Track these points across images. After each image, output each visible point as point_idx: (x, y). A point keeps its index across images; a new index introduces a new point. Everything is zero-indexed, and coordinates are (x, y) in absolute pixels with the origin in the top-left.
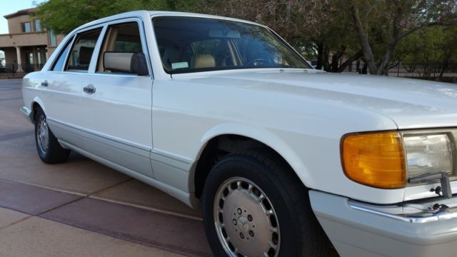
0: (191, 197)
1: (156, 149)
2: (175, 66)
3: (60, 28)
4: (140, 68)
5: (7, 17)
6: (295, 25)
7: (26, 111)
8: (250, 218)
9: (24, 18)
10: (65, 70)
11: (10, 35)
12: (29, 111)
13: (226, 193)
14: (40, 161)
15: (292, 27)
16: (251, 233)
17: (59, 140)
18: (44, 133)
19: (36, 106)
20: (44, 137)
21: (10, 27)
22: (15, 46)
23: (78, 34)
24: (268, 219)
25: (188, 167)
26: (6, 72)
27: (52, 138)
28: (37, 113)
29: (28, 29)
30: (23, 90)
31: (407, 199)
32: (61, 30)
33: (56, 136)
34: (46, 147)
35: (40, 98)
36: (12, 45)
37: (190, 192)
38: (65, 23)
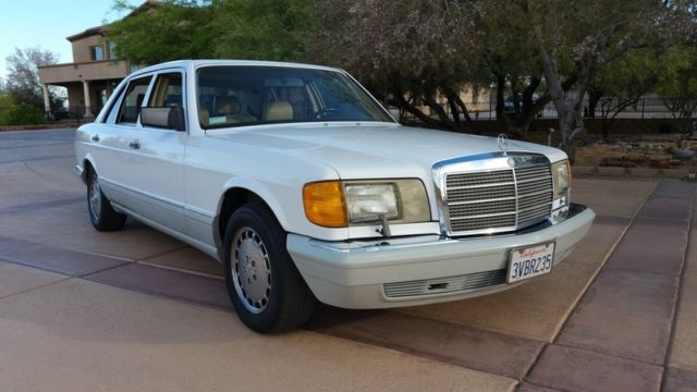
0: (219, 252)
1: (188, 206)
2: (213, 121)
3: (139, 56)
4: (177, 123)
5: (72, 39)
6: (432, 55)
7: (77, 169)
8: (253, 263)
9: (94, 40)
10: (117, 122)
11: (75, 65)
12: (81, 169)
13: (239, 243)
14: (93, 229)
15: (427, 58)
16: (254, 276)
17: (112, 203)
18: (97, 195)
19: (87, 164)
20: (96, 200)
21: (76, 53)
22: (82, 80)
23: (132, 82)
24: (264, 262)
25: (211, 221)
26: (70, 118)
27: (105, 201)
28: (89, 173)
29: (99, 55)
30: (76, 145)
31: (351, 237)
32: (142, 59)
33: (108, 196)
34: (99, 211)
35: (92, 155)
36: (78, 79)
37: (217, 246)
38: (146, 50)
